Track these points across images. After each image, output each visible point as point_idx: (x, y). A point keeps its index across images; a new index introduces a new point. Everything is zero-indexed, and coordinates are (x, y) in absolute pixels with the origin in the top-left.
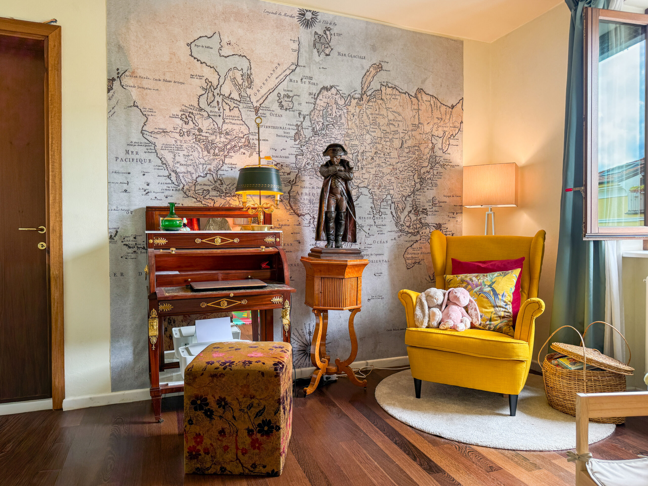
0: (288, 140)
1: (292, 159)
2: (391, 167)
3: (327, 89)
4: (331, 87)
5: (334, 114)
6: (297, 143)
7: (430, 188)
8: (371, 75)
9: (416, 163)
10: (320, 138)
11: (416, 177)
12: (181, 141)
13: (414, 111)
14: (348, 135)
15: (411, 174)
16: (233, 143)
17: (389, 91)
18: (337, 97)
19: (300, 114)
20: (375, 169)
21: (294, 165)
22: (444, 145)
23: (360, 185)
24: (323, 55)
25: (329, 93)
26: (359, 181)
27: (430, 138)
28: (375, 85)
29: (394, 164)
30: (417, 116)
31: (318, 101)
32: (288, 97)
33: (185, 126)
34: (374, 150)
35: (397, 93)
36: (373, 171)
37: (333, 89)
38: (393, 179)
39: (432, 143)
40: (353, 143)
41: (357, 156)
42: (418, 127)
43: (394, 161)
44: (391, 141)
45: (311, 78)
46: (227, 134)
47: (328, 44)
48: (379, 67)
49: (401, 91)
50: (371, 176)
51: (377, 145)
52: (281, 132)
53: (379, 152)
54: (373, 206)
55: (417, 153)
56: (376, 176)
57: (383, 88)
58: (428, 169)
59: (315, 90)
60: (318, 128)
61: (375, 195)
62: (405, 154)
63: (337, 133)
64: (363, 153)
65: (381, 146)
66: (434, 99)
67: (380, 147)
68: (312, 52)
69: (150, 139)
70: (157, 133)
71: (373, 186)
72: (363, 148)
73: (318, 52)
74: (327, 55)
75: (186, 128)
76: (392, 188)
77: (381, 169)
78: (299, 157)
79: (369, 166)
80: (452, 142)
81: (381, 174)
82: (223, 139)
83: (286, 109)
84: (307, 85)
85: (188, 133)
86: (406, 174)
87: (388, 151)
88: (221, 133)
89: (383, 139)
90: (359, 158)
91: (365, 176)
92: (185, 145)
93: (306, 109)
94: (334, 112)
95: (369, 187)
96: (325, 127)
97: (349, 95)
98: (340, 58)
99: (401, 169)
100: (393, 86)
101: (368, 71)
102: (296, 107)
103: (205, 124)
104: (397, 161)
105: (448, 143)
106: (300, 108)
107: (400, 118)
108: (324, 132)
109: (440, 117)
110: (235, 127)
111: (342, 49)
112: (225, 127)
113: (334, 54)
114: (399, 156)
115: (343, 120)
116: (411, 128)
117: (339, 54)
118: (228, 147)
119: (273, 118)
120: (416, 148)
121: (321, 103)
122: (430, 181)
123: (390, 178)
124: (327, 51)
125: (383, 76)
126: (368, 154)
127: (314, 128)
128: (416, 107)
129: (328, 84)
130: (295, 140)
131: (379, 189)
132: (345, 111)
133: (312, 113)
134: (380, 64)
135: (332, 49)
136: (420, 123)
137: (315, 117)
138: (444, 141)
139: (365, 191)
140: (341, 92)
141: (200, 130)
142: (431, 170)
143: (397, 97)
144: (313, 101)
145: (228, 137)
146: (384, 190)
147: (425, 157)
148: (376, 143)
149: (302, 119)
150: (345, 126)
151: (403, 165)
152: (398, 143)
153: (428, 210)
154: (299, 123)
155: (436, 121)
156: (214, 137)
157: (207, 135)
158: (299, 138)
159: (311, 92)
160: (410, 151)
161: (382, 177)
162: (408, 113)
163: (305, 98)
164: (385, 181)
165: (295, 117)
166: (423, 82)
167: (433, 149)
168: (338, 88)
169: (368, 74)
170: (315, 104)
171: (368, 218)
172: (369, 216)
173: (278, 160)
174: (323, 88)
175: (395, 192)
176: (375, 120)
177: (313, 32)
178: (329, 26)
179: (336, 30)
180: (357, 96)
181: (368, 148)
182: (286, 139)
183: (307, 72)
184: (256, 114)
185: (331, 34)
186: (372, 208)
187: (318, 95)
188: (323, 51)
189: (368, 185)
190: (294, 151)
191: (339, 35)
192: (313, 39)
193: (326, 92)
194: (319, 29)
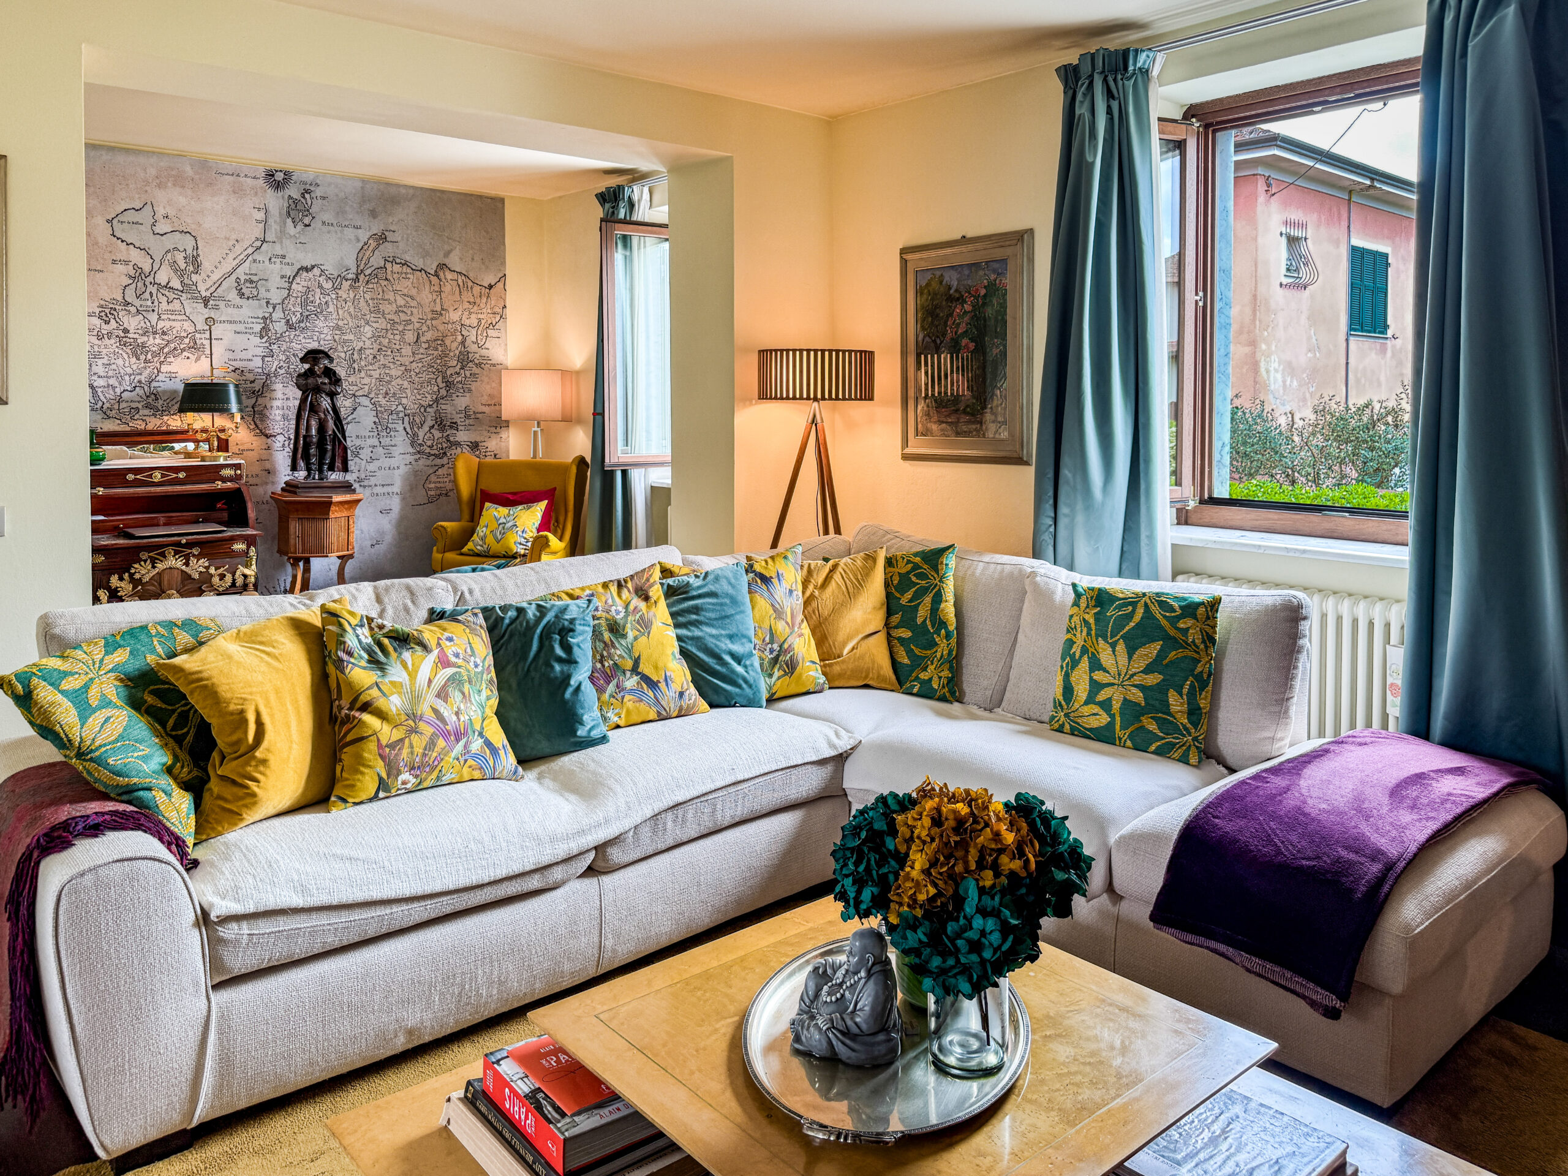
0: (251, 337)
1: (257, 362)
2: (403, 368)
3: (307, 270)
4: (313, 267)
5: (318, 301)
6: (264, 340)
7: (460, 394)
8: (371, 248)
9: (439, 361)
10: (297, 333)
11: (440, 380)
12: (99, 346)
13: (434, 294)
14: (338, 328)
15: (432, 376)
16: (173, 345)
17: (397, 268)
18: (321, 279)
19: (268, 303)
20: (378, 371)
21: (260, 370)
22: (479, 337)
23: (357, 394)
24: (300, 226)
25: (310, 274)
26: (355, 388)
27: (459, 328)
28: (377, 261)
29: (407, 363)
30: (438, 301)
31: (294, 286)
32: (251, 282)
33: (104, 326)
34: (376, 346)
35: (409, 270)
36: (376, 374)
37: (316, 268)
38: (406, 384)
39: (463, 335)
40: (346, 338)
41: (353, 354)
42: (441, 314)
43: (406, 360)
44: (402, 333)
45: (284, 257)
46: (164, 333)
47: (308, 211)
48: (382, 238)
49: (414, 267)
50: (374, 381)
51: (382, 339)
52: (240, 327)
53: (384, 349)
54: (377, 421)
55: (440, 349)
56: (380, 380)
57: (388, 265)
58: (457, 369)
59: (289, 272)
60: (294, 320)
61: (380, 406)
62: (422, 351)
63: (321, 324)
64: (360, 350)
65: (387, 340)
66: (463, 277)
67: (385, 342)
68: (285, 223)
72: (361, 344)
73: (294, 222)
74: (306, 226)
75: (106, 328)
76: (404, 395)
77: (387, 371)
78: (266, 359)
79: (370, 367)
80: (491, 332)
81: (388, 378)
82: (158, 341)
83: (248, 298)
84: (278, 265)
85: (110, 335)
86: (425, 377)
87: (398, 347)
88: (155, 333)
89: (390, 332)
90: (356, 357)
91: (364, 382)
92: (105, 351)
93: (276, 297)
94: (317, 298)
95: (371, 396)
96: (305, 318)
97: (340, 276)
98: (325, 228)
99: (417, 371)
100: (403, 262)
101: (366, 244)
102: (263, 293)
103: (133, 323)
104: (412, 359)
105: (485, 334)
106: (268, 295)
107: (413, 303)
108: (302, 325)
109: (472, 300)
110: (174, 324)
111: (327, 217)
112: (161, 324)
113: (317, 224)
114: (413, 353)
115: (331, 309)
116: (430, 316)
117: (324, 223)
118: (166, 350)
119: (230, 310)
120: (439, 342)
121: (298, 287)
122: (460, 386)
123: (401, 382)
124: (307, 221)
125: (388, 249)
126: (368, 352)
127: (288, 321)
128: (437, 288)
129: (308, 263)
130: (262, 337)
131: (385, 397)
132: (334, 296)
133: (286, 302)
134: (383, 234)
135: (313, 218)
136: (443, 309)
137: (290, 306)
138: (479, 332)
139: (365, 401)
140: (326, 272)
141: (126, 331)
142: (462, 371)
143: (408, 276)
144: (286, 285)
145: (166, 337)
146: (393, 399)
147: (452, 354)
148: (379, 337)
149: (271, 310)
150: (334, 317)
151: (420, 365)
152: (411, 336)
153: (459, 423)
154: (267, 315)
155: (467, 305)
156: (145, 339)
157: (136, 336)
158: (267, 335)
159: (284, 274)
160: (429, 347)
161: (389, 382)
162: (426, 296)
163: (275, 281)
165: (260, 306)
166: (447, 254)
167: (463, 343)
168: (322, 268)
169: (366, 247)
170: (289, 290)
171: (369, 437)
172: (372, 434)
173: (237, 364)
174: (302, 269)
175: (410, 401)
176: (377, 306)
177: (286, 197)
178: (308, 187)
179: (318, 192)
180: (350, 276)
181: (368, 344)
182: (248, 336)
183: (278, 250)
184: (206, 306)
185: (312, 198)
186: (375, 422)
187: (294, 277)
188: (301, 220)
189: (369, 393)
190: (260, 351)
191: (324, 198)
192: (286, 205)
193: (305, 274)
194: (294, 191)
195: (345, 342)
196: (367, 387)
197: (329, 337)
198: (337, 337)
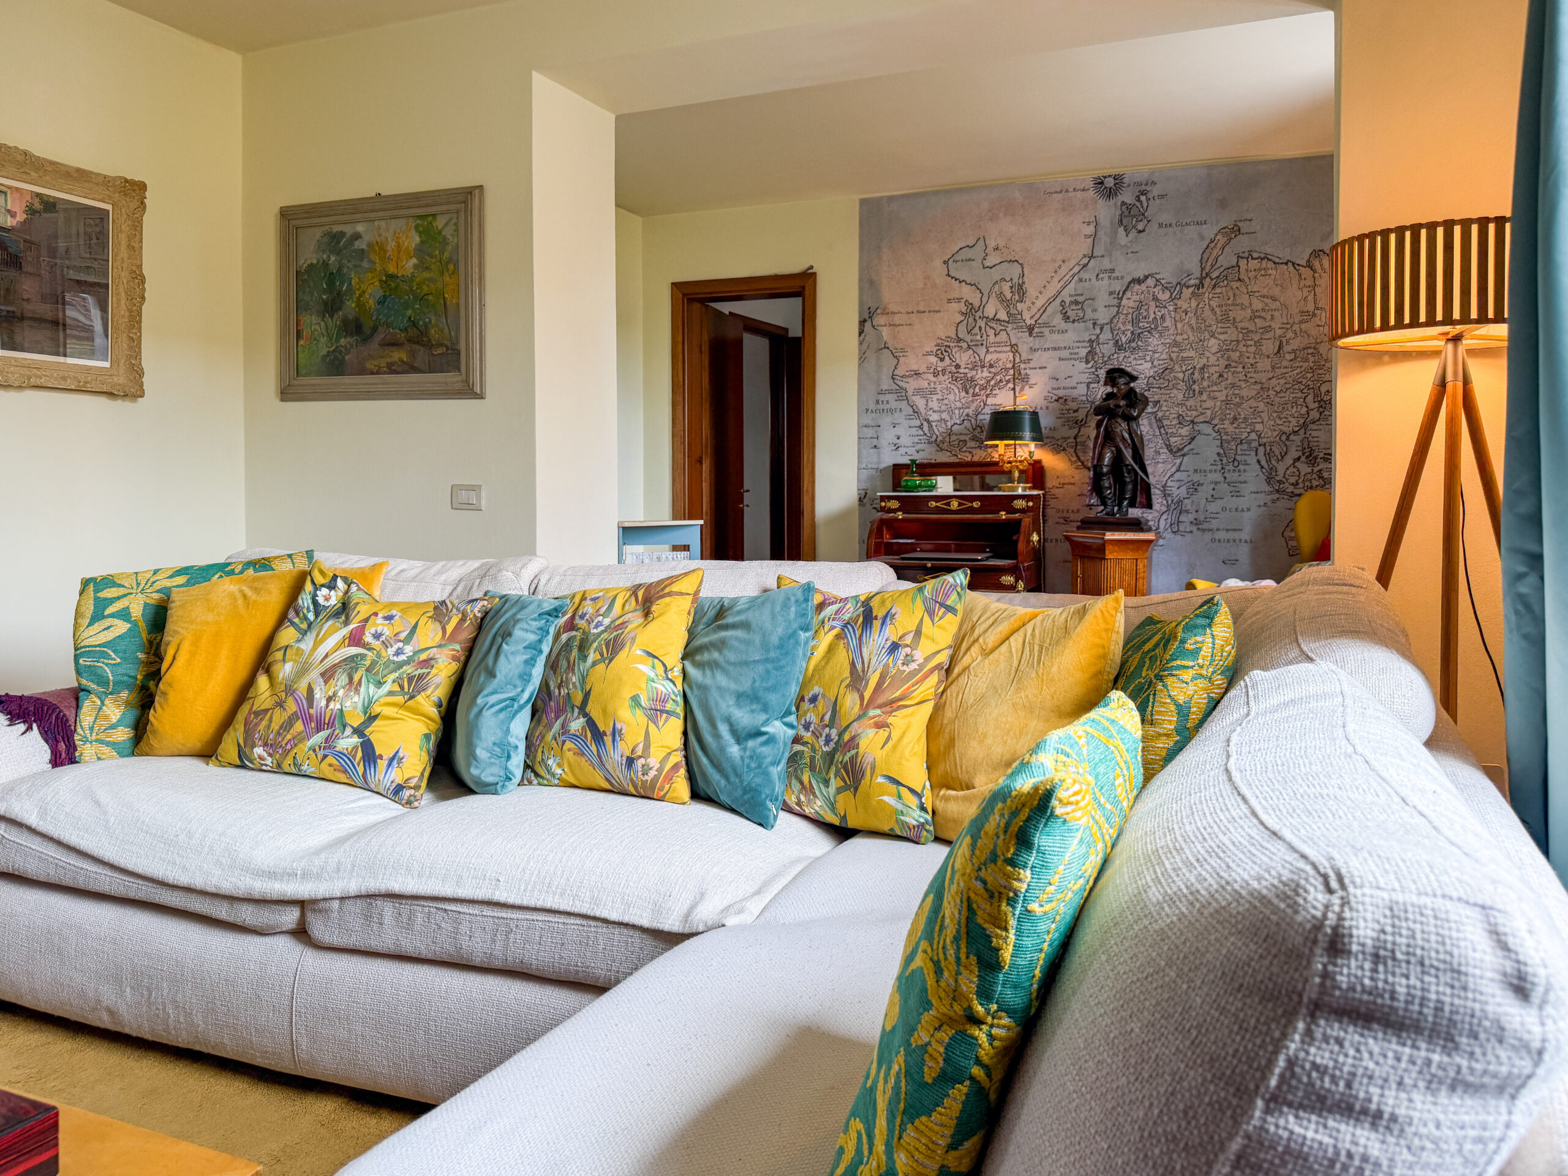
0: (1076, 363)
1: (1082, 390)
2: (1258, 387)
3: (1139, 281)
4: (1146, 277)
5: (1152, 316)
6: (1090, 365)
8: (1219, 246)
9: (1309, 375)
10: (1127, 354)
11: (1310, 398)
12: (935, 383)
13: (1305, 290)
14: (1175, 344)
15: (1300, 395)
16: (998, 378)
17: (1253, 264)
18: (1156, 290)
19: (1094, 324)
20: (1225, 392)
21: (1084, 398)
23: (1196, 420)
24: (1133, 234)
25: (1143, 287)
26: (1195, 413)
28: (1226, 260)
29: (1264, 381)
30: (1310, 298)
31: (1124, 302)
32: (1076, 303)
33: (940, 364)
34: (1223, 363)
35: (1269, 265)
36: (1221, 396)
37: (1149, 279)
38: (1262, 406)
40: (1185, 355)
41: (1193, 373)
42: (1314, 315)
43: (1263, 377)
44: (1258, 344)
45: (1112, 271)
46: (991, 366)
47: (1143, 214)
48: (1233, 231)
49: (1276, 260)
50: (1218, 404)
51: (1231, 353)
52: (1065, 354)
53: (1233, 364)
54: (1222, 452)
56: (1227, 402)
59: (1118, 286)
60: (1124, 340)
61: (1226, 434)
62: (1285, 363)
63: (1155, 342)
64: (1202, 368)
65: (1238, 354)
67: (1235, 356)
68: (1116, 233)
69: (901, 384)
70: (909, 376)
71: (1222, 420)
72: (1204, 361)
74: (1140, 232)
75: (941, 365)
76: (1259, 420)
77: (1237, 392)
78: (1092, 386)
79: (1215, 388)
81: (1237, 400)
82: (986, 374)
83: (1074, 321)
84: (1106, 282)
85: (944, 371)
86: (1288, 396)
87: (1252, 361)
88: (983, 367)
89: (1241, 345)
90: (1197, 376)
91: (1205, 405)
92: (939, 387)
93: (1103, 316)
94: (1151, 312)
95: (1215, 422)
96: (1136, 336)
97: (1179, 283)
98: (1163, 231)
99: (1278, 389)
102: (1089, 314)
103: (963, 358)
104: (1271, 375)
106: (1096, 316)
108: (1133, 345)
110: (1001, 356)
111: (1164, 218)
112: (989, 357)
113: (1153, 228)
114: (1273, 368)
115: (1168, 323)
116: (1298, 318)
117: (1161, 225)
118: (992, 383)
119: (1055, 336)
120: (1310, 351)
121: (1128, 303)
123: (1255, 404)
124: (1140, 226)
125: (1242, 243)
126: (1212, 370)
127: (1117, 341)
128: (1309, 283)
129: (1140, 274)
130: (1087, 362)
131: (1233, 423)
132: (1171, 308)
133: (1115, 321)
134: (1236, 225)
136: (1316, 308)
137: (1120, 325)
139: (1207, 429)
140: (1163, 282)
141: (958, 366)
144: (1116, 302)
145: (992, 370)
146: (1243, 425)
148: (1228, 350)
149: (1098, 331)
150: (1171, 332)
151: (1282, 381)
152: (1271, 346)
154: (1094, 337)
156: (974, 372)
157: (966, 371)
158: (1093, 359)
159: (1112, 289)
160: (1295, 358)
161: (1238, 405)
163: (1103, 299)
164: (1245, 411)
165: (1087, 329)
166: (1325, 237)
168: (1158, 277)
169: (1212, 245)
170: (1119, 307)
171: (1211, 471)
172: (1214, 468)
173: (1061, 393)
174: (1133, 281)
175: (1267, 427)
176: (1225, 314)
177: (1119, 203)
178: (1143, 187)
179: (1156, 191)
180: (1192, 282)
181: (1213, 360)
182: (1073, 362)
183: (1106, 264)
184: (1031, 334)
185: (1148, 200)
186: (1218, 454)
187: (1124, 293)
188: (1134, 227)
189: (1212, 419)
190: (1084, 378)
191: (1162, 196)
192: (1118, 212)
193: (1137, 287)
194: (1127, 197)
195: (1184, 359)
196: (1209, 412)
197: (1164, 356)
198: (1174, 356)
